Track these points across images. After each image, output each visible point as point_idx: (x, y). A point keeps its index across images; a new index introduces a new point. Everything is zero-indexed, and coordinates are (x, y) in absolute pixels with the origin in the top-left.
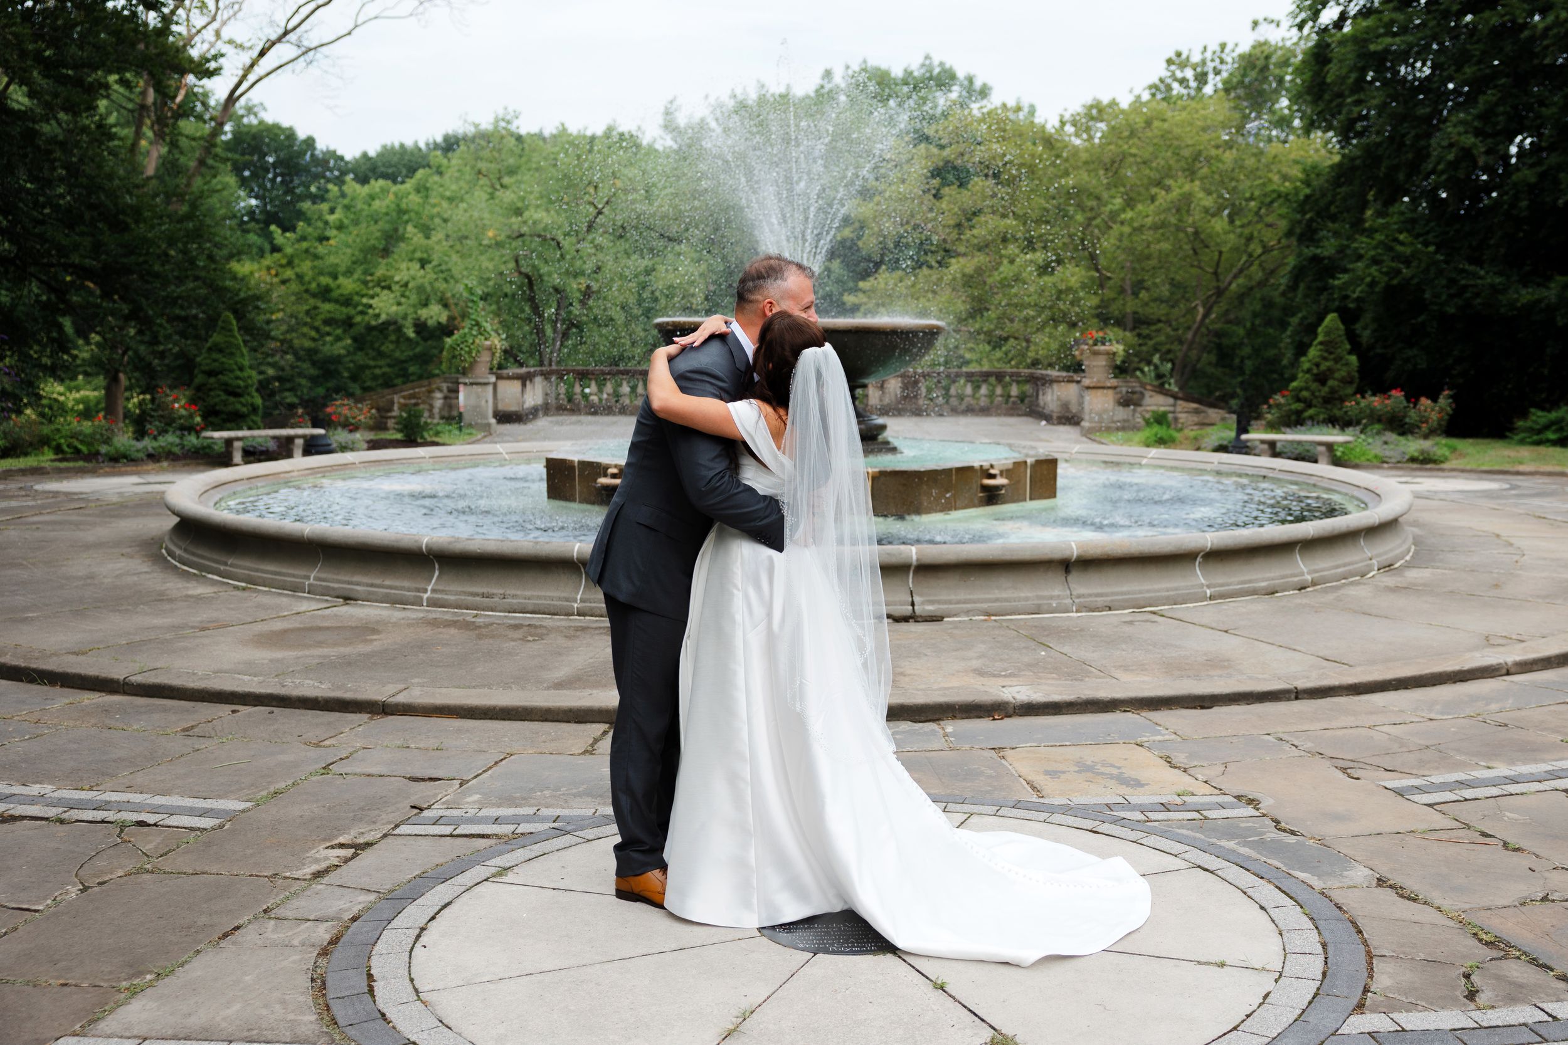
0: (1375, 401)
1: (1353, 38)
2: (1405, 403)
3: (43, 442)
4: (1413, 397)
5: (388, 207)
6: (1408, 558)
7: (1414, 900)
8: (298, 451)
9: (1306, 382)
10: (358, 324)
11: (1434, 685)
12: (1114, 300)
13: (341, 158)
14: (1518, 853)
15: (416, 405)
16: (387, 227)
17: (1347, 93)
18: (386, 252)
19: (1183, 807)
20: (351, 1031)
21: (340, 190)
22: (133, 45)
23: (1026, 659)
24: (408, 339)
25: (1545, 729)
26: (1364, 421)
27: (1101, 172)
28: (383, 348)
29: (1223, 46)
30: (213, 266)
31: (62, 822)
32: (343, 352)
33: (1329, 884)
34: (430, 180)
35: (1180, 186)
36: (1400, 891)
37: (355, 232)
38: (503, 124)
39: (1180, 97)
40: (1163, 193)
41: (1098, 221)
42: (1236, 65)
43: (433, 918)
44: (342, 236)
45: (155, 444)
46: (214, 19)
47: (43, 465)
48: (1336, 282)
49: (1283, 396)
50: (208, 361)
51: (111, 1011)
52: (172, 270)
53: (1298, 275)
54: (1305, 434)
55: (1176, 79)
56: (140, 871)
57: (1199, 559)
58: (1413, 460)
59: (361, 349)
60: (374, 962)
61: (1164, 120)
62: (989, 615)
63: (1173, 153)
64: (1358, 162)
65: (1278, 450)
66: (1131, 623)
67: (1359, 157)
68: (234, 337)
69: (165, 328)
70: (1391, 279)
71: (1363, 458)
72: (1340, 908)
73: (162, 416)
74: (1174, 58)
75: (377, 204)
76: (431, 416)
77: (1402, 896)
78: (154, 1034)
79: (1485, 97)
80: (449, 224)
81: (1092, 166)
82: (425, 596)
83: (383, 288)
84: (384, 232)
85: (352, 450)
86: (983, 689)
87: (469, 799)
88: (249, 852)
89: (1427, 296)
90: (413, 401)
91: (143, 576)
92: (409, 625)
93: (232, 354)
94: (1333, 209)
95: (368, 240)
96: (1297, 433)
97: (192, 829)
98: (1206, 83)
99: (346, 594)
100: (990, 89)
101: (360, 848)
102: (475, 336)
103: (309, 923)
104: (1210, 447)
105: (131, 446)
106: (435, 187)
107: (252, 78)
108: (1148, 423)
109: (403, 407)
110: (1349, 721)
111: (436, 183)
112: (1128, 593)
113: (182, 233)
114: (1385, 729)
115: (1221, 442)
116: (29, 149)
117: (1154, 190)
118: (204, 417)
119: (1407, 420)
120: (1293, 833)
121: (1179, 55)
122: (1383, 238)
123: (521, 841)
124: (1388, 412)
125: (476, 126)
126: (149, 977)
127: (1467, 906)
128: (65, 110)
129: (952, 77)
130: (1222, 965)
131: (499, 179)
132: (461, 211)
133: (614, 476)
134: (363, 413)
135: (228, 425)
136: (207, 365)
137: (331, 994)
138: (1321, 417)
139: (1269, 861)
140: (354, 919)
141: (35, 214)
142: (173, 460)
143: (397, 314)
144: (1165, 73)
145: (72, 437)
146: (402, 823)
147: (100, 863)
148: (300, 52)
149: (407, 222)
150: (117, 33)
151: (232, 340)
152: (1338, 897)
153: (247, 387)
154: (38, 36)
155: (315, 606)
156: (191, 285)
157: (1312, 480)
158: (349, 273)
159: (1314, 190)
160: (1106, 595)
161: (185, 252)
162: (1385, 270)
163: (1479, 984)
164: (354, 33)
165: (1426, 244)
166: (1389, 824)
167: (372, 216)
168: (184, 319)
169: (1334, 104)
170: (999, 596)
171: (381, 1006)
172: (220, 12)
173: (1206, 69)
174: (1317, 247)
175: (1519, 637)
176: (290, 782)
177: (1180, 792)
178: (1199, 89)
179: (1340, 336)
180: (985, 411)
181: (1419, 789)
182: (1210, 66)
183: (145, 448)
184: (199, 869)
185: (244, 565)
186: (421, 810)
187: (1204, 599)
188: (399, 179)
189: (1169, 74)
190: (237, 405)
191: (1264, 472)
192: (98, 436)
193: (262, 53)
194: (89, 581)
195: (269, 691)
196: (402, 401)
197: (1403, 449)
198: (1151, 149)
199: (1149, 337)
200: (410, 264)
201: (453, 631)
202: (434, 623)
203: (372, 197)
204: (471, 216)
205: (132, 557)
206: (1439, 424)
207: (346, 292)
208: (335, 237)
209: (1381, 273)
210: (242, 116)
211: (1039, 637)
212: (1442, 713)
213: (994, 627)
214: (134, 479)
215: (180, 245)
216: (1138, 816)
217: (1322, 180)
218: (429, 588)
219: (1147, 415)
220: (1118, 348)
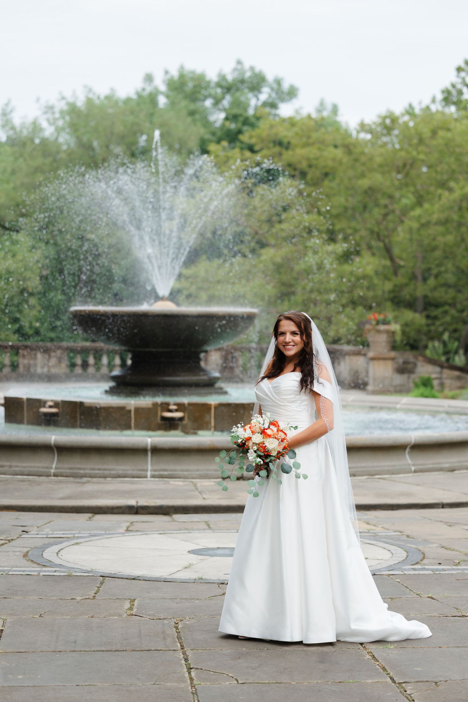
12: (406, 285)
27: (394, 174)
40: (447, 193)
41: (392, 215)
55: (466, 85)
57: (408, 450)
61: (449, 130)
63: (456, 159)
66: (365, 482)
72: (420, 551)
74: (464, 65)
81: (386, 169)
100: (297, 89)
101: (9, 540)
108: (417, 386)
112: (366, 467)
117: (440, 191)
129: (263, 79)
133: (50, 407)
144: (456, 79)
177: (369, 530)
187: (410, 472)
189: (460, 79)
198: (436, 155)
219: (418, 380)
220: (396, 327)
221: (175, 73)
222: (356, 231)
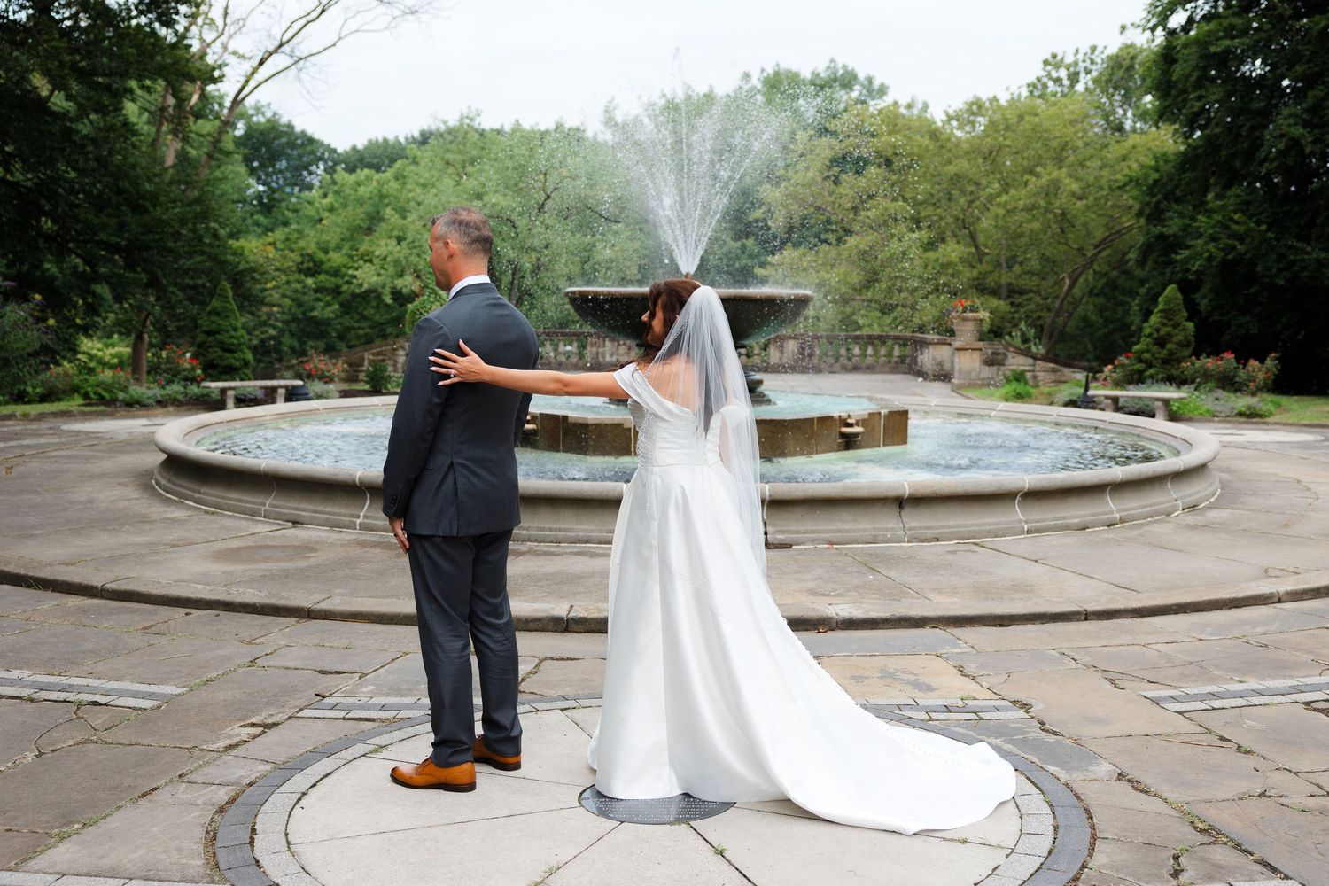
0: (1209, 363)
1: (1197, 41)
2: (1235, 365)
3: (74, 390)
4: (1242, 359)
5: (371, 192)
6: (1212, 500)
7: (1146, 792)
8: (280, 399)
9: (1147, 345)
10: (345, 292)
11: (1211, 610)
12: (991, 272)
13: (335, 151)
14: (1249, 756)
15: (383, 360)
16: (371, 209)
17: (1190, 89)
18: (369, 231)
19: (964, 710)
20: (229, 874)
21: (332, 178)
22: (152, 57)
23: (855, 582)
24: (387, 306)
25: (1300, 650)
26: (1198, 380)
27: (980, 161)
28: (366, 312)
29: (1093, 49)
30: (217, 243)
31: (32, 700)
32: (332, 315)
33: (1075, 776)
34: (407, 169)
35: (1048, 174)
36: (1135, 785)
37: (344, 214)
38: (467, 121)
39: (1055, 95)
40: (1034, 179)
41: (978, 203)
42: (1105, 66)
43: (314, 785)
44: (333, 217)
45: (163, 392)
46: (222, 34)
47: (71, 409)
48: (1178, 257)
49: (1127, 358)
50: (208, 323)
51: (41, 853)
52: (183, 247)
53: (1146, 250)
54: (1145, 390)
55: (1051, 78)
56: (87, 741)
57: (1018, 499)
58: (1241, 414)
59: (347, 313)
60: (258, 820)
61: (1036, 115)
62: (832, 544)
63: (1043, 144)
64: (1200, 151)
65: (1120, 404)
66: (954, 552)
67: (1201, 147)
68: (229, 302)
69: (176, 295)
70: (1227, 254)
71: (1196, 413)
72: (1078, 797)
73: (170, 369)
74: (1050, 59)
75: (362, 190)
76: (396, 370)
77: (1136, 789)
78: (72, 871)
79: (1314, 93)
80: (421, 207)
81: (972, 156)
82: (358, 521)
83: (366, 261)
84: (368, 214)
85: (326, 398)
86: (813, 606)
87: (364, 690)
88: (176, 728)
89: (1259, 269)
90: (380, 358)
91: (133, 502)
92: (342, 545)
93: (227, 317)
94: (1178, 193)
95: (354, 221)
96: (1138, 390)
97: (135, 709)
98: (1078, 81)
99: (294, 518)
100: (887, 88)
101: (267, 727)
102: (433, 303)
103: (214, 787)
104: (1061, 402)
105: (143, 394)
106: (411, 175)
107: (252, 84)
108: (1008, 381)
109: (372, 363)
110: (1127, 639)
111: (411, 171)
112: (955, 527)
113: (191, 215)
114: (1157, 647)
115: (1071, 398)
116: (67, 144)
117: (1026, 177)
118: (204, 370)
119: (1237, 379)
120: (1054, 733)
121: (1054, 56)
122: (1220, 218)
123: (399, 725)
124: (1220, 372)
125: (445, 123)
126: (76, 826)
127: (1191, 799)
128: (96, 111)
129: (855, 77)
130: (964, 841)
131: (464, 168)
132: (431, 195)
134: (338, 367)
135: (224, 377)
136: (207, 326)
137: (219, 843)
138: (1160, 376)
139: (1027, 756)
140: (251, 784)
141: (72, 198)
142: (178, 406)
143: (377, 284)
144: (1041, 73)
145: (97, 386)
146: (306, 707)
147: (55, 734)
148: (291, 61)
149: (387, 205)
150: (139, 46)
151: (228, 305)
152: (1078, 788)
153: (239, 345)
154: (74, 50)
155: (268, 528)
156: (198, 259)
157: (1137, 431)
158: (338, 248)
159: (1162, 176)
160: (936, 528)
161: (194, 231)
162: (1221, 246)
163: (1185, 864)
164: (338, 44)
165: (1258, 223)
166: (1140, 727)
167: (358, 201)
168: (194, 287)
169: (1180, 99)
170: (841, 527)
171: (257, 854)
172: (227, 28)
173: (1077, 70)
174: (1164, 226)
175: (1295, 570)
176: (221, 673)
177: (964, 696)
178: (1072, 86)
179: (1178, 305)
180: (870, 369)
181: (1174, 699)
182: (1082, 65)
183: (155, 395)
184: (133, 741)
185: (214, 493)
186: (323, 697)
187: (1022, 533)
188: (383, 168)
189: (1045, 74)
190: (231, 360)
191: (1096, 424)
192: (117, 386)
193: (261, 63)
194: (88, 505)
195: (217, 597)
196: (371, 357)
197: (1231, 404)
198: (1023, 141)
199: (1020, 305)
200: (389, 241)
201: (377, 551)
202: (363, 544)
203: (359, 184)
204: (440, 200)
205: (127, 486)
206: (1266, 383)
207: (334, 265)
208: (328, 218)
209: (1219, 249)
210: (252, 115)
211: (870, 564)
212: (1212, 635)
213: (833, 555)
214: (144, 421)
215: (190, 225)
216: (923, 716)
217: (1170, 165)
218: (362, 514)
219: (1008, 373)
220: (984, 315)
221: (770, 70)
222: (941, 218)
